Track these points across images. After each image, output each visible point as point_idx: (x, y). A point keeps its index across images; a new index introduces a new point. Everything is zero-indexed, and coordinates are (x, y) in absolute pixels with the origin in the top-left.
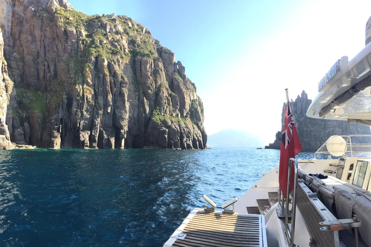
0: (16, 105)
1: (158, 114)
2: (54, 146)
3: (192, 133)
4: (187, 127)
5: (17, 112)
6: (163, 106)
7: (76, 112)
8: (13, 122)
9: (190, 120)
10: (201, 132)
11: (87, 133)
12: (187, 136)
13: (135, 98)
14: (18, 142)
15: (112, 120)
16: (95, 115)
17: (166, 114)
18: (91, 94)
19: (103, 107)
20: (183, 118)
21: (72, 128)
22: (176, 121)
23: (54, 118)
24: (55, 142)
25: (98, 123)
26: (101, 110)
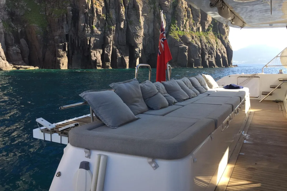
0: (7, 17)
1: (177, 30)
2: (60, 66)
3: (215, 49)
4: (209, 42)
5: (10, 26)
6: (182, 19)
7: (84, 28)
8: (5, 38)
9: (212, 34)
10: (225, 47)
11: (99, 52)
12: (209, 52)
13: (150, 12)
14: (14, 63)
15: (125, 37)
16: (107, 31)
17: (186, 28)
18: (101, 6)
19: (115, 22)
20: (204, 32)
21: (79, 45)
22: (197, 36)
23: (58, 34)
24: (61, 62)
25: (111, 40)
26: (113, 25)
